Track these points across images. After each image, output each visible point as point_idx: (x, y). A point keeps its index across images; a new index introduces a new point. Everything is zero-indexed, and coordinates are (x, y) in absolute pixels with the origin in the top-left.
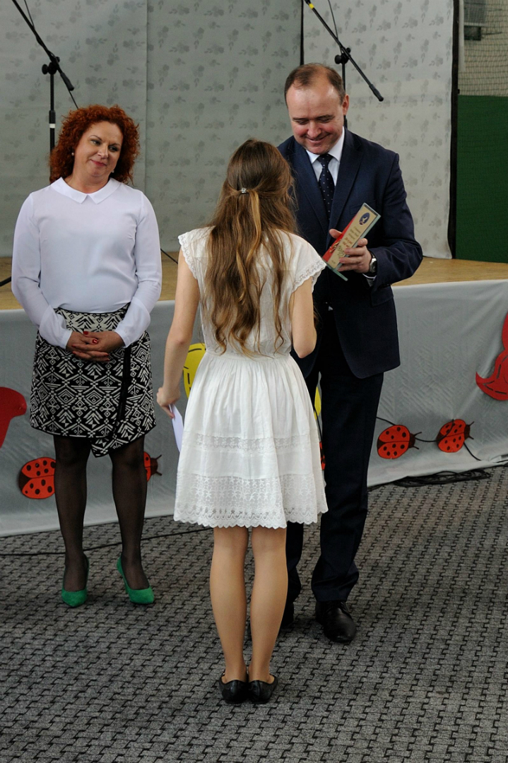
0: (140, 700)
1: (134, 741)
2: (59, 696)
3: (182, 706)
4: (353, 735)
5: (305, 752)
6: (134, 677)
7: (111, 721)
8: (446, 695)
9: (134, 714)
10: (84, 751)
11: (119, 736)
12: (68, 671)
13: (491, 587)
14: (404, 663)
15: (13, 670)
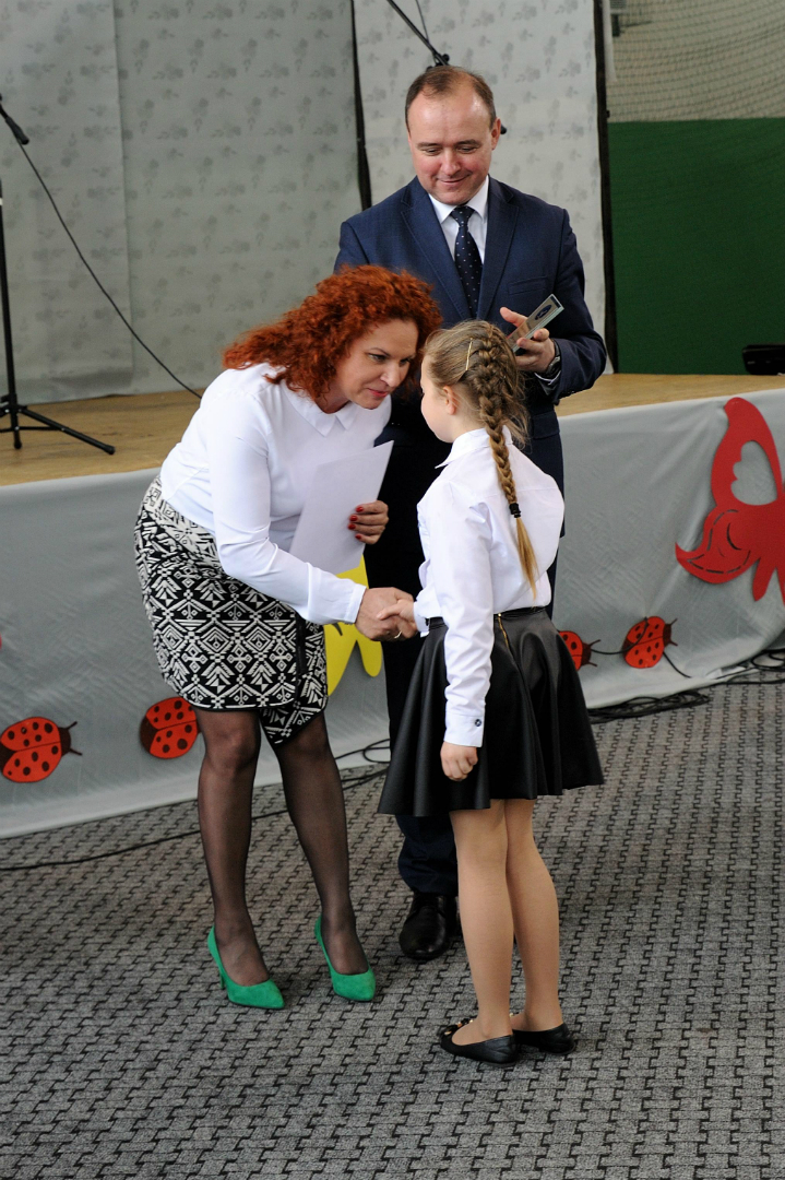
0: (244, 1075)
1: (247, 1138)
2: (116, 1079)
3: (309, 1079)
4: (582, 1104)
5: (515, 1134)
6: (227, 1041)
7: (205, 1110)
8: (713, 1034)
9: (239, 1096)
10: (171, 1159)
11: (221, 1133)
12: (122, 1039)
13: (746, 865)
14: (638, 989)
15: (36, 1045)
